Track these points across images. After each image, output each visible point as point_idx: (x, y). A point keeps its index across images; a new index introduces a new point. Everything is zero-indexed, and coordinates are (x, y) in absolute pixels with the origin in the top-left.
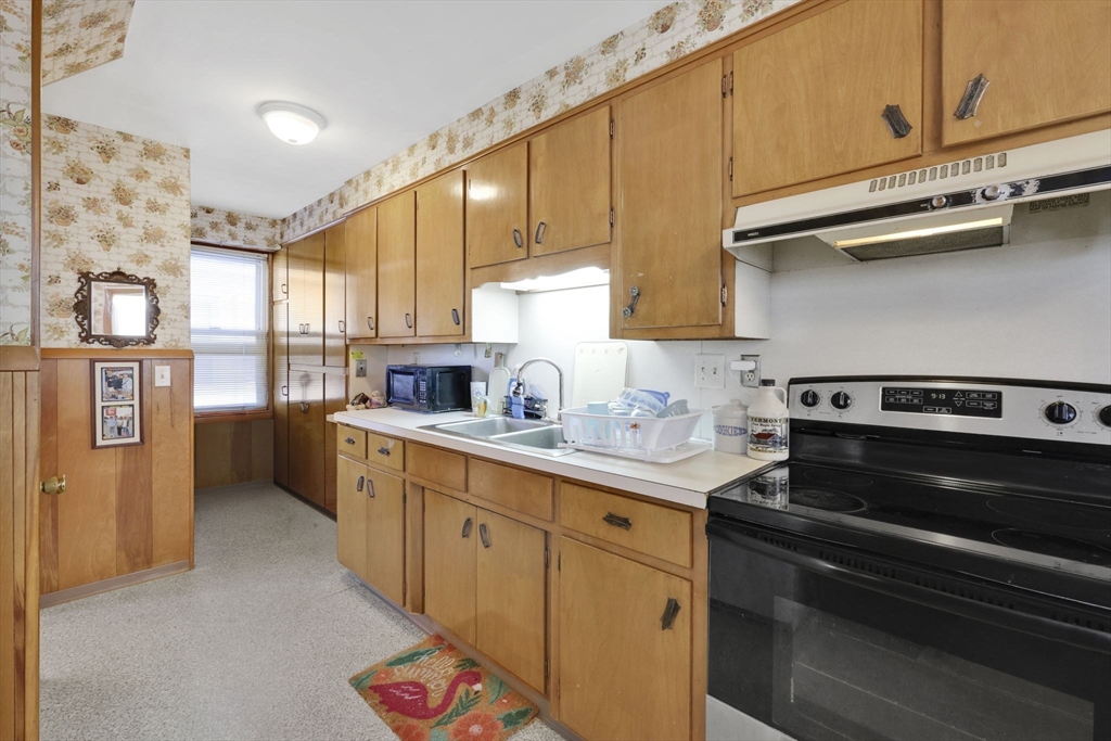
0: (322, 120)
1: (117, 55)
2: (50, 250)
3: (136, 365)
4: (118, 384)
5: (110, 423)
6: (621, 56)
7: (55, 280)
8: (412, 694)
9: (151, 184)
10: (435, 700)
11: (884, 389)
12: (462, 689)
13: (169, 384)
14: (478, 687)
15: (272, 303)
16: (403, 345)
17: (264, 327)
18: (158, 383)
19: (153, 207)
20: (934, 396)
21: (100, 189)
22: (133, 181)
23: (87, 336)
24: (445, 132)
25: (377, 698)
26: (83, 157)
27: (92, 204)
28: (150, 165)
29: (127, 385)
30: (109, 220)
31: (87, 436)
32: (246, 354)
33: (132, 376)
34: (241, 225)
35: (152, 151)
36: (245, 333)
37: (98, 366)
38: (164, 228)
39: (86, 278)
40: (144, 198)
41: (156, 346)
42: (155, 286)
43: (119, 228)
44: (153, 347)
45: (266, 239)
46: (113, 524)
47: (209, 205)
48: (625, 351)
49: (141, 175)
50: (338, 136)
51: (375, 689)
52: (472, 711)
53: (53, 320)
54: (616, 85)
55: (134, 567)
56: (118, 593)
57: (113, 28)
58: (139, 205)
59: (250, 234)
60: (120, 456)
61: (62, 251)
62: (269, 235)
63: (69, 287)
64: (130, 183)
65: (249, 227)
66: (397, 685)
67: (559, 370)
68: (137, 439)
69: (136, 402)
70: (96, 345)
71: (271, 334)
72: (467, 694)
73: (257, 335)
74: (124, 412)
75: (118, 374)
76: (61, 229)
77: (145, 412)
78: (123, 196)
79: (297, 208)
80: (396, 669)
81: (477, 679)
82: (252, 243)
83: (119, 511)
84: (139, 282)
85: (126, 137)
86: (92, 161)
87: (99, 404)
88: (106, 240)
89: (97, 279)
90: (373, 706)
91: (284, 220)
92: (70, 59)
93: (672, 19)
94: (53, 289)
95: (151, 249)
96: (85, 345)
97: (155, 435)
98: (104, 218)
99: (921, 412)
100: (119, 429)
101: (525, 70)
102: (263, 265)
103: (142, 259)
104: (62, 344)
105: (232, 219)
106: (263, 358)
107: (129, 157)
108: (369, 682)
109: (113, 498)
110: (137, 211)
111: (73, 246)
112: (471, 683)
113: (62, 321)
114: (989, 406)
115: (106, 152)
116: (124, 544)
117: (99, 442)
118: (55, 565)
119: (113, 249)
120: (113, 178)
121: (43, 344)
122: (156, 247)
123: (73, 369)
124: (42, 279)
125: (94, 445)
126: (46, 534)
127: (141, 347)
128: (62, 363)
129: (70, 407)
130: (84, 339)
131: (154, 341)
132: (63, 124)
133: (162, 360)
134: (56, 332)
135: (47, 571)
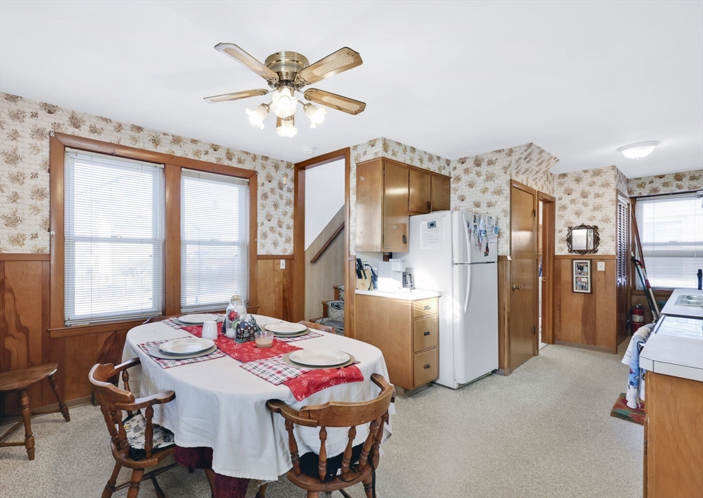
2: (560, 221)
3: (589, 262)
4: (581, 268)
5: (579, 283)
7: (560, 231)
9: (597, 186)
13: (604, 270)
18: (599, 269)
19: (597, 196)
21: (576, 195)
22: (589, 188)
23: (571, 250)
26: (570, 185)
27: (573, 201)
28: (596, 179)
29: (585, 269)
30: (579, 206)
31: (570, 287)
33: (587, 266)
34: (686, 179)
35: (597, 173)
37: (574, 261)
38: (602, 204)
39: (571, 229)
40: (593, 193)
42: (597, 228)
43: (583, 208)
44: (597, 254)
46: (580, 323)
49: (592, 184)
53: (560, 245)
55: (589, 343)
56: (581, 349)
58: (591, 197)
60: (583, 297)
61: (563, 221)
63: (565, 234)
64: (587, 189)
65: (693, 178)
68: (589, 291)
69: (589, 276)
70: (574, 254)
74: (584, 280)
75: (582, 265)
76: (562, 213)
77: (593, 280)
78: (584, 195)
83: (583, 319)
84: (591, 228)
85: (586, 171)
86: (573, 185)
87: (575, 276)
88: (578, 214)
89: (575, 229)
94: (560, 234)
95: (596, 213)
96: (570, 254)
97: (597, 291)
98: (577, 205)
100: (582, 286)
103: (592, 218)
104: (563, 254)
107: (587, 178)
109: (580, 313)
110: (591, 200)
111: (566, 218)
113: (563, 245)
115: (578, 180)
116: (584, 332)
117: (575, 290)
118: (560, 332)
119: (581, 216)
120: (581, 189)
121: (556, 254)
122: (599, 212)
123: (566, 263)
124: (556, 232)
125: (573, 291)
126: (557, 320)
127: (591, 254)
128: (562, 260)
129: (565, 276)
130: (570, 252)
131: (596, 252)
132: (564, 175)
133: (601, 260)
134: (561, 249)
135: (557, 332)
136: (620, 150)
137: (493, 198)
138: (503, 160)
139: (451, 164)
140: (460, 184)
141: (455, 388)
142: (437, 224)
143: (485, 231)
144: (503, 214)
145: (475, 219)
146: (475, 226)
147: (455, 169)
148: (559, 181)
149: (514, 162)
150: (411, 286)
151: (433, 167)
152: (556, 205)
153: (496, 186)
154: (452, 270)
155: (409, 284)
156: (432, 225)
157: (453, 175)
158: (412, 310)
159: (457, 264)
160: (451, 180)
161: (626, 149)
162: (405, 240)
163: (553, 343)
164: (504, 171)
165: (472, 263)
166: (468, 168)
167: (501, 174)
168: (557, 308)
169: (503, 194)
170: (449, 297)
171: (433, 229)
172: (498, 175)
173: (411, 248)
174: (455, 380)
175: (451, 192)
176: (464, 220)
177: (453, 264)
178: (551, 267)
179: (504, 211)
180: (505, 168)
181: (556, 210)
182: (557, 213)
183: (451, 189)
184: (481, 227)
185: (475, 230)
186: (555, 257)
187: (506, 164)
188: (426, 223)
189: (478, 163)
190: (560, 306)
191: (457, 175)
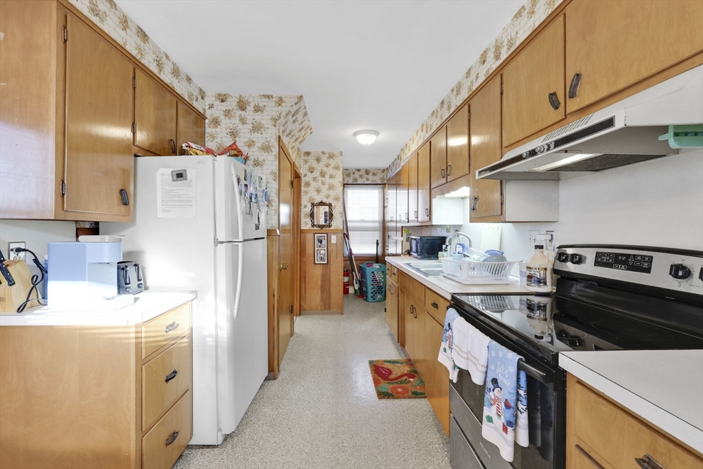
0: (377, 133)
1: (311, 133)
2: (305, 197)
3: (326, 235)
4: (320, 242)
5: (319, 256)
6: (471, 79)
7: (305, 206)
8: (385, 371)
9: (331, 168)
10: (392, 376)
11: (597, 253)
12: (404, 378)
13: (335, 242)
14: (412, 380)
15: (384, 207)
16: (427, 226)
17: (381, 219)
18: (332, 242)
19: (331, 177)
20: (620, 257)
21: (317, 174)
22: (325, 168)
23: (313, 225)
24: (425, 123)
25: (374, 368)
26: (312, 163)
27: (314, 179)
28: (330, 161)
29: (323, 242)
30: (319, 184)
31: (313, 260)
32: (374, 231)
33: (324, 239)
34: (371, 174)
35: (331, 156)
36: (373, 222)
37: (316, 235)
38: (335, 184)
39: (313, 205)
40: (328, 174)
41: (332, 228)
42: (332, 206)
43: (322, 186)
44: (331, 228)
45: (381, 179)
46: (320, 292)
47: (358, 168)
48: (500, 229)
49: (328, 165)
50: (384, 136)
51: (374, 366)
52: (403, 385)
53: (305, 220)
54: (471, 93)
55: (325, 309)
56: (320, 316)
57: (307, 128)
58: (327, 177)
59: (374, 178)
60: (322, 268)
61: (307, 196)
62: (382, 176)
63: (308, 210)
65: (374, 174)
66: (383, 368)
67: (470, 240)
68: (326, 262)
69: (326, 249)
70: (315, 228)
71: (384, 222)
72: (406, 380)
73: (379, 222)
74: (322, 252)
75: (321, 238)
76: (307, 189)
77: (328, 252)
78: (323, 174)
79: (390, 163)
80: (386, 364)
81: (413, 377)
82: (375, 181)
83: (321, 287)
84: (327, 205)
85: (324, 153)
86: (315, 164)
87: (316, 249)
88: (318, 191)
89: (316, 205)
90: (371, 370)
91: (387, 169)
92: (299, 140)
93: (486, 57)
94: (305, 210)
95: (331, 192)
96: (313, 228)
97: (331, 261)
99: (612, 268)
100: (321, 258)
101: (443, 92)
102: (381, 190)
103: (328, 196)
104: (307, 228)
105: (367, 172)
106: (381, 232)
107: (325, 159)
108: (374, 364)
109: (320, 282)
110: (327, 179)
111: (310, 194)
112: (410, 377)
113: (307, 220)
114: (646, 265)
115: (318, 160)
116: (322, 300)
117: (316, 262)
118: (305, 302)
119: (320, 194)
120: (320, 169)
121: (302, 228)
122: (332, 191)
123: (309, 236)
124: (302, 207)
125: (315, 264)
126: (303, 291)
127: (327, 228)
128: (307, 234)
129: (309, 250)
130: (312, 226)
131: (330, 226)
132: (308, 154)
133: (334, 233)
134: (306, 224)
135: (303, 304)
136: (355, 134)
137: (262, 156)
138: (271, 110)
139: (206, 99)
140: (218, 129)
141: (220, 443)
142: (189, 174)
143: (256, 195)
144: (272, 177)
145: (246, 176)
146: (246, 185)
147: (211, 106)
148: (304, 158)
149: (284, 114)
150: (139, 286)
151: (181, 88)
152: (302, 181)
153: (265, 140)
154: (215, 252)
155: (134, 283)
156: (180, 175)
157: (208, 113)
158: (138, 345)
159: (222, 243)
160: (207, 121)
161: (359, 134)
162: (125, 198)
163: (300, 315)
164: (273, 123)
165: (245, 241)
166: (229, 110)
167: (270, 126)
168: (303, 280)
169: (272, 152)
170: (210, 297)
171: (180, 183)
172: (267, 126)
173: (139, 216)
174: (220, 430)
175: (206, 140)
176: (233, 172)
177: (217, 242)
178: (299, 241)
179: (272, 173)
180: (275, 120)
181: (302, 186)
182: (303, 189)
183: (206, 135)
184: (251, 189)
185: (246, 191)
186: (301, 230)
187: (275, 114)
188: (168, 171)
189: (242, 105)
190: (305, 278)
191: (215, 116)
